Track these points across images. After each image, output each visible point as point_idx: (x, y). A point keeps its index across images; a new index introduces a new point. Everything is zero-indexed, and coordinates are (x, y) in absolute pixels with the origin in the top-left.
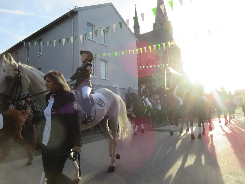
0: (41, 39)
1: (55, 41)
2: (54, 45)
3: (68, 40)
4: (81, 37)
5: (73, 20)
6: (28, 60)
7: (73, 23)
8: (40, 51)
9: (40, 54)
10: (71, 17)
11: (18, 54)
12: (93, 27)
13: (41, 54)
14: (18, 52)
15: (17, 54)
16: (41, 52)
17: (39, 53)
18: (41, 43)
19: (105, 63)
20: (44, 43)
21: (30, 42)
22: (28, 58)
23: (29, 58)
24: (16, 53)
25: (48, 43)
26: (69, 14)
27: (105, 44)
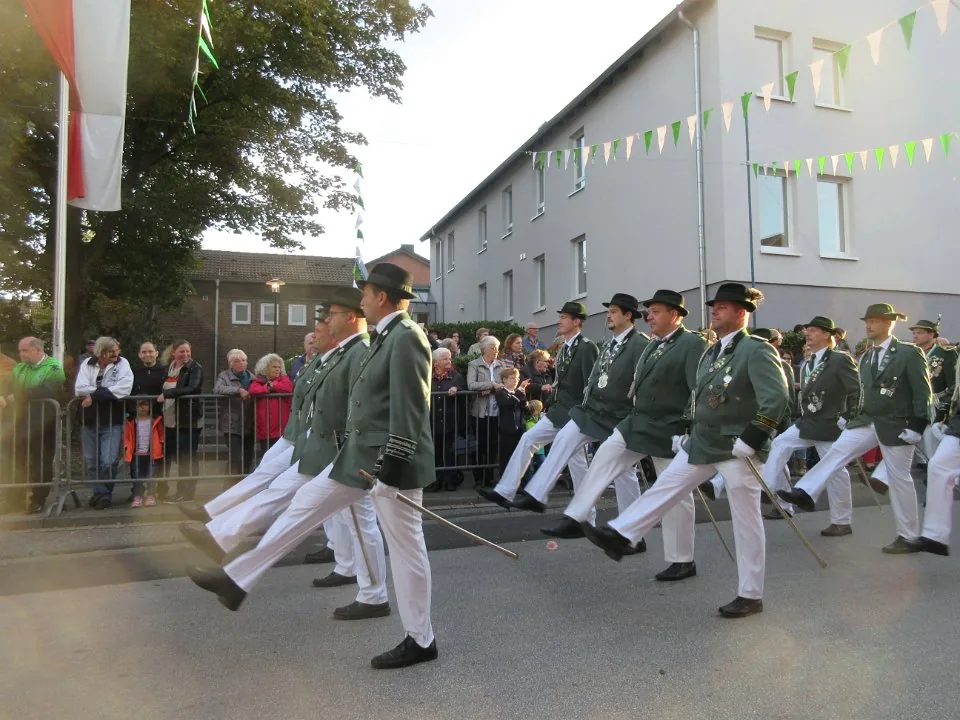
0: (582, 129)
1: (630, 140)
2: (629, 152)
3: (676, 128)
4: (728, 111)
5: (695, 33)
6: (540, 210)
7: (695, 46)
8: (580, 175)
9: (579, 185)
10: (689, 22)
11: (511, 193)
12: (780, 42)
13: (583, 185)
14: (511, 186)
15: (508, 195)
16: (582, 178)
17: (576, 183)
18: (586, 151)
19: (840, 186)
20: (593, 150)
21: (550, 153)
22: (541, 201)
23: (543, 204)
24: (506, 191)
25: (608, 147)
26: (680, 14)
27: (838, 102)
